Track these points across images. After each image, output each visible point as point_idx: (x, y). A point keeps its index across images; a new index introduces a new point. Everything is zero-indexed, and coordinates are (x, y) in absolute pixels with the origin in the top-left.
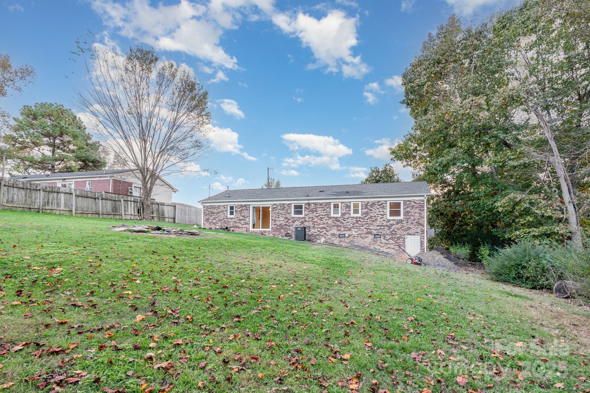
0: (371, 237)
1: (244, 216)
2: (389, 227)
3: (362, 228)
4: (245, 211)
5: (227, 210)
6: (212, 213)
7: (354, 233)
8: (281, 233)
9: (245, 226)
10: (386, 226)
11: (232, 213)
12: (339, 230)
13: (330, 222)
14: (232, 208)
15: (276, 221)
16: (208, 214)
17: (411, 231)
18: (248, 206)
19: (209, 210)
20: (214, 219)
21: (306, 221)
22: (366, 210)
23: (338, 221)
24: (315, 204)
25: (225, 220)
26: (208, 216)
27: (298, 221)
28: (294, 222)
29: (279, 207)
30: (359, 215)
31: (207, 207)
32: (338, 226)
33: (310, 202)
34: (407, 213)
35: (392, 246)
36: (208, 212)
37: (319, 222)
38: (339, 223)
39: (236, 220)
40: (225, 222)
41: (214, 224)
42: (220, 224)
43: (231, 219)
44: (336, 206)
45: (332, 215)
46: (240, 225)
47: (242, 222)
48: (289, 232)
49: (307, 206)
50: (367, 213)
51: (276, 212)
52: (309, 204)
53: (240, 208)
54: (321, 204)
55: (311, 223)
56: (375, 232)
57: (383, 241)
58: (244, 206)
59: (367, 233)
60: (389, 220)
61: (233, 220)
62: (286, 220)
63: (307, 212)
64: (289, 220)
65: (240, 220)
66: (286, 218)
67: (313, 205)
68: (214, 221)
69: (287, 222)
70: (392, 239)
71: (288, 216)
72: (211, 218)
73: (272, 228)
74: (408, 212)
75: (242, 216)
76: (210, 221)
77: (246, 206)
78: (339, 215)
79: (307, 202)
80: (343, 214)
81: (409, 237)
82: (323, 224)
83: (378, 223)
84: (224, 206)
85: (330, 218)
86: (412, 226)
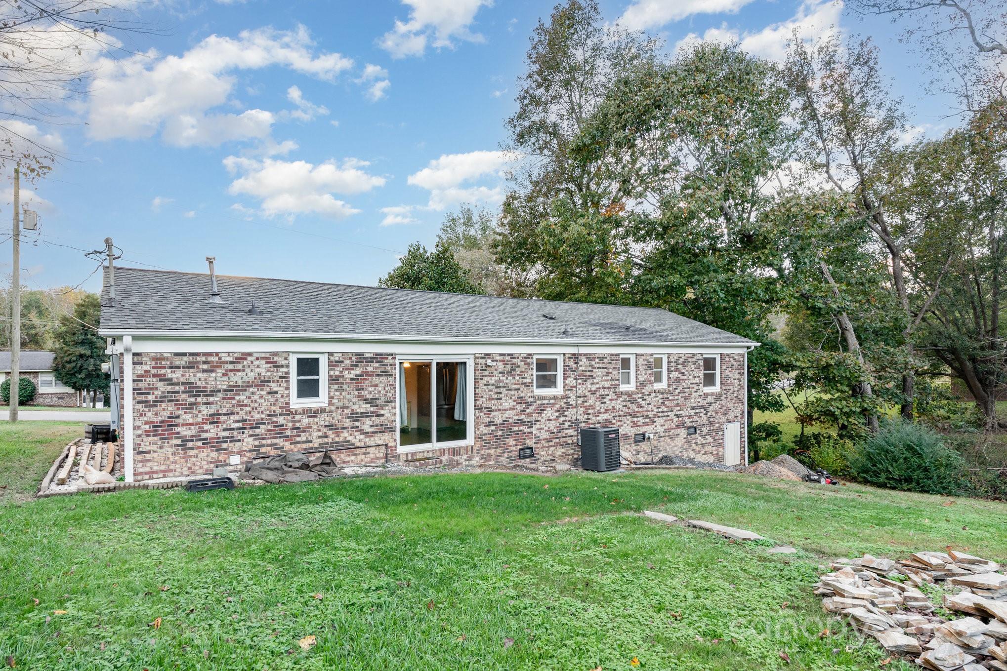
0: (683, 433)
1: (372, 402)
2: (706, 408)
3: (671, 415)
4: (376, 380)
5: (285, 377)
6: (194, 390)
7: (660, 429)
8: (506, 449)
9: (380, 439)
10: (703, 407)
11: (308, 389)
12: (635, 425)
13: (619, 404)
14: (308, 366)
15: (490, 410)
16: (170, 398)
17: (731, 415)
18: (389, 360)
19: (176, 376)
20: (214, 419)
21: (569, 406)
22: (674, 375)
23: (633, 401)
24: (590, 357)
25: (281, 420)
26: (171, 407)
27: (552, 406)
28: (541, 410)
29: (501, 366)
30: (662, 385)
31: (158, 358)
32: (633, 415)
33: (582, 350)
34: (725, 380)
35: (709, 448)
36: (162, 387)
37: (598, 406)
38: (634, 407)
39: (337, 417)
40: (279, 431)
41: (215, 444)
42: (249, 442)
43: (312, 413)
44: (626, 363)
45: (623, 388)
46: (357, 439)
47: (367, 425)
48: (530, 443)
49: (571, 363)
50: (677, 381)
51: (492, 380)
52: (575, 357)
53: (354, 366)
54: (601, 359)
55: (581, 410)
56: (688, 422)
57: (700, 440)
58: (371, 360)
59: (678, 427)
60: (706, 395)
61: (323, 420)
62: (519, 408)
63: (571, 381)
64: (529, 404)
65: (356, 417)
66: (521, 400)
67: (584, 359)
68: (212, 432)
69: (523, 412)
70: (709, 434)
71: (524, 393)
72: (189, 418)
73: (478, 438)
74: (728, 377)
75: (366, 401)
76: (185, 432)
77: (379, 358)
78: (631, 387)
79: (573, 350)
80: (641, 385)
81: (729, 426)
82: (606, 412)
83: (692, 403)
84: (271, 360)
85: (619, 395)
86: (731, 405)
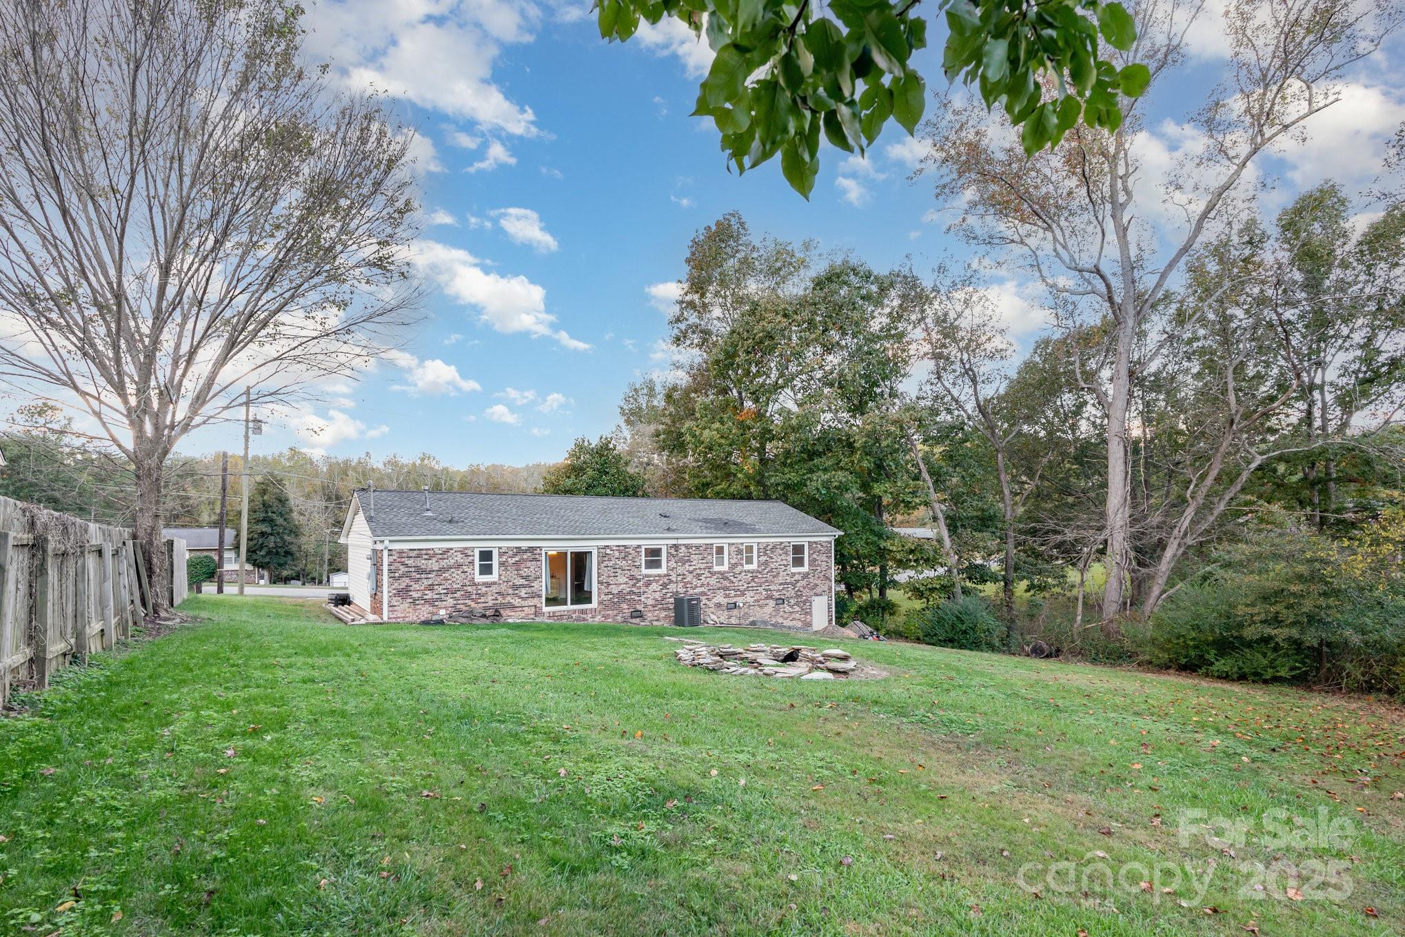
0: (772, 603)
1: (526, 578)
2: (794, 585)
3: (760, 589)
4: (529, 564)
5: (472, 563)
6: (420, 571)
7: (749, 600)
8: (621, 611)
9: (531, 602)
10: (790, 583)
11: (486, 570)
12: (727, 596)
13: (713, 581)
14: (486, 555)
15: (609, 584)
16: (406, 575)
17: (818, 590)
18: (538, 551)
19: (410, 562)
20: (431, 588)
21: (671, 581)
22: (763, 559)
23: (725, 579)
24: (687, 546)
25: (469, 589)
26: (407, 581)
27: (657, 581)
28: (648, 584)
29: (617, 554)
30: (754, 566)
31: (401, 552)
32: (726, 589)
33: (680, 542)
34: (812, 562)
35: (797, 616)
36: (403, 569)
37: (695, 582)
38: (726, 583)
39: (503, 587)
40: (468, 595)
41: (431, 602)
42: (451, 602)
43: (488, 585)
44: (720, 550)
45: (716, 568)
46: (517, 602)
47: (523, 592)
48: (639, 607)
49: (673, 551)
50: (766, 563)
51: (610, 564)
52: (676, 547)
53: (514, 555)
54: (698, 547)
55: (681, 585)
56: (776, 595)
57: (788, 609)
58: (526, 551)
59: (766, 598)
60: (794, 574)
61: (494, 589)
62: (631, 583)
63: (672, 564)
64: (638, 580)
65: (516, 587)
66: (632, 578)
67: (683, 548)
68: (430, 595)
69: (634, 585)
70: (797, 604)
71: (635, 572)
72: (417, 587)
73: (600, 603)
74: (815, 560)
75: (522, 577)
76: (415, 595)
77: (531, 550)
78: (725, 568)
79: (674, 542)
80: (733, 566)
81: (816, 598)
82: (702, 585)
83: (780, 579)
84: (464, 552)
85: (713, 574)
86: (818, 582)
